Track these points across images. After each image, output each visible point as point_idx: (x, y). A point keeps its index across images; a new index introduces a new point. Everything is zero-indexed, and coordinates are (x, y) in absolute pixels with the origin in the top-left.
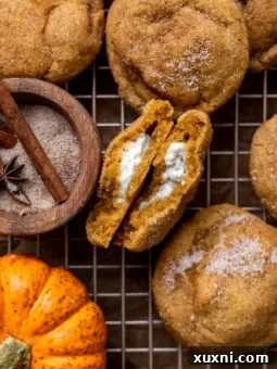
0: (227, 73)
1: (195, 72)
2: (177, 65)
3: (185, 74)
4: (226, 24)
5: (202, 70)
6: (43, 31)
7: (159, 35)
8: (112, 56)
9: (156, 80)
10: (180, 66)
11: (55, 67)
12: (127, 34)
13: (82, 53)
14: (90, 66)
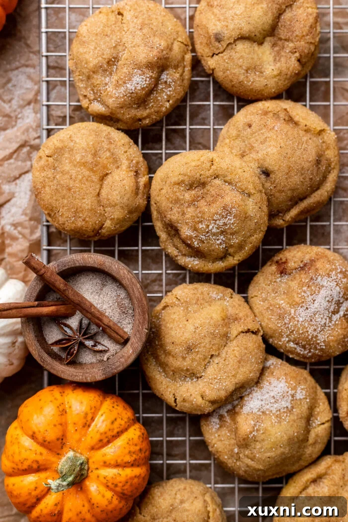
0: (249, 234)
1: (222, 232)
2: (208, 226)
3: (214, 234)
4: (249, 195)
5: (229, 231)
6: (99, 194)
7: (194, 201)
8: (155, 214)
9: (191, 238)
10: (211, 227)
11: (108, 224)
12: (168, 199)
13: (130, 212)
14: (137, 222)
